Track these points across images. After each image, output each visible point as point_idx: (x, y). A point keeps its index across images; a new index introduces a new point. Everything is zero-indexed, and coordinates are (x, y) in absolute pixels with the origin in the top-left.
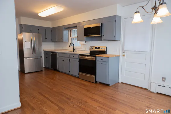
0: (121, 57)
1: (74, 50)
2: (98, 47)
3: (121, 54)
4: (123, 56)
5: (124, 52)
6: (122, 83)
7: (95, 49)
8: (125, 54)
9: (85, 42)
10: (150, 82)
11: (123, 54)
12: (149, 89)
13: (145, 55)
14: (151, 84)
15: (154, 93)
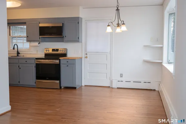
0: (83, 59)
1: (18, 53)
2: (56, 49)
3: (84, 56)
4: (86, 57)
5: (86, 54)
6: (85, 86)
7: (52, 51)
8: (88, 56)
9: (39, 44)
10: (111, 79)
11: (86, 56)
12: (111, 87)
13: (106, 55)
14: (112, 81)
15: (115, 88)
